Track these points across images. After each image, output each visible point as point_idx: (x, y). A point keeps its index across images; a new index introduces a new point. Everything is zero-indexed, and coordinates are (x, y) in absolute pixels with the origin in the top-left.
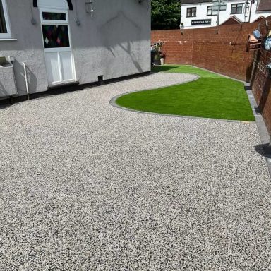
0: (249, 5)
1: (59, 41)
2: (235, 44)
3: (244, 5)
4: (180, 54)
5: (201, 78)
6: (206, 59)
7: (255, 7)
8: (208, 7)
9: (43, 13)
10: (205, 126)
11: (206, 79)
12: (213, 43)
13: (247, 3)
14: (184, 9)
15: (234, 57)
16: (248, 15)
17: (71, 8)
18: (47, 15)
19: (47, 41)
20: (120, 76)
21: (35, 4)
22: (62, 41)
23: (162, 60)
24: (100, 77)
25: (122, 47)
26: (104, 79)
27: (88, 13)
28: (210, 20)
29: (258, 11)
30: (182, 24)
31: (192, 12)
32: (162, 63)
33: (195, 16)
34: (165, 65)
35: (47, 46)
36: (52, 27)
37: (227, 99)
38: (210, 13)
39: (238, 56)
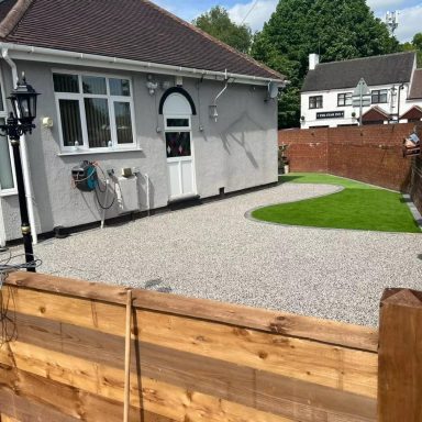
0: (396, 91)
1: (180, 149)
2: (386, 148)
3: (389, 93)
4: (311, 159)
5: (346, 189)
6: (348, 165)
7: (404, 93)
8: (339, 95)
9: (168, 120)
10: (367, 238)
11: (353, 190)
12: (357, 146)
13: (394, 89)
14: (305, 98)
15: (385, 163)
16: (396, 105)
17: (194, 113)
18: (171, 122)
19: (169, 150)
21: (161, 112)
22: (183, 150)
23: (286, 167)
24: (222, 190)
27: (211, 117)
28: (343, 112)
29: (409, 99)
30: (303, 118)
31: (316, 102)
32: (286, 171)
33: (321, 107)
34: (292, 174)
35: (169, 155)
36: (175, 134)
37: (385, 212)
38: (342, 103)
39: (391, 162)
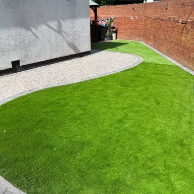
4: (132, 29)
6: (155, 37)
12: (161, 20)
15: (183, 39)
20: (48, 59)
23: (114, 35)
24: (15, 63)
25: (50, 27)
26: (21, 64)
32: (114, 38)
